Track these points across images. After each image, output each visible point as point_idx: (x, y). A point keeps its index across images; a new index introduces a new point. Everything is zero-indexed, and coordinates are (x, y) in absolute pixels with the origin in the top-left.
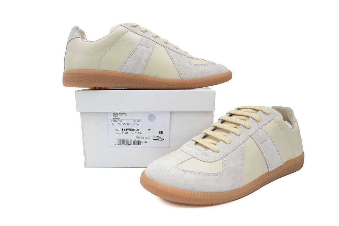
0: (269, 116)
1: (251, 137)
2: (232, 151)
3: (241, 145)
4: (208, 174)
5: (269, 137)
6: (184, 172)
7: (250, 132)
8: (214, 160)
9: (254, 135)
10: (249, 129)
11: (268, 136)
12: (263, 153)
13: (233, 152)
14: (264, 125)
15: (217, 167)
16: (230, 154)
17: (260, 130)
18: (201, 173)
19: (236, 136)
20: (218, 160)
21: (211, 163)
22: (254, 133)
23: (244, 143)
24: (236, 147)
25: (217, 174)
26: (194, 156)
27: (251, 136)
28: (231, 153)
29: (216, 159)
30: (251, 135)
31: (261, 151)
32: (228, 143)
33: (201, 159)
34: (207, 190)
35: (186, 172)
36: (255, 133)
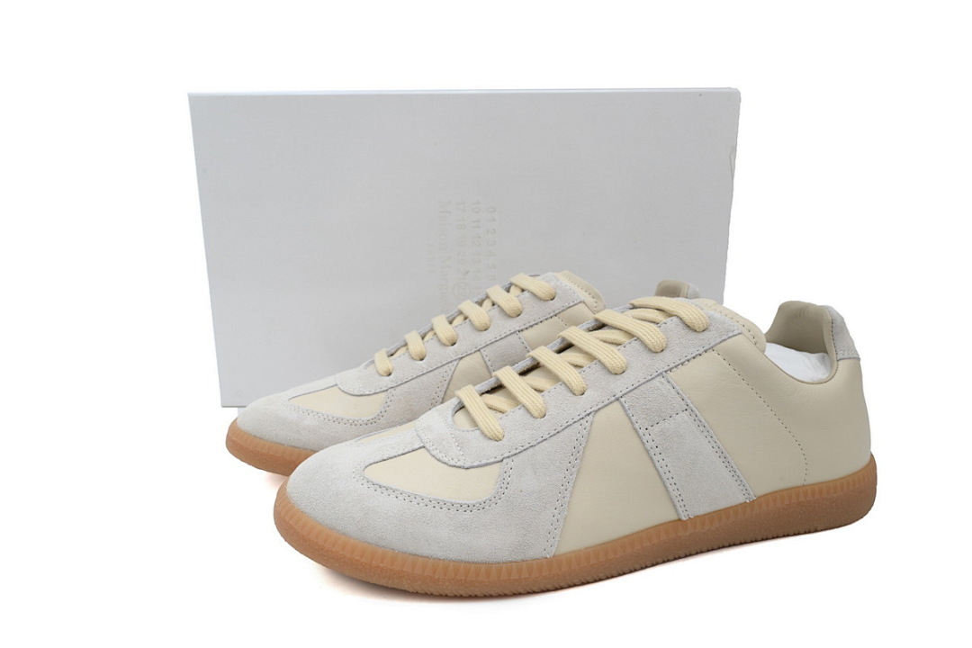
0: (702, 336)
1: (621, 403)
2: (541, 439)
3: (576, 425)
4: (441, 504)
5: (685, 407)
6: (373, 488)
7: (619, 385)
8: (475, 464)
9: (629, 394)
10: (618, 377)
11: (682, 402)
12: (654, 457)
13: (544, 443)
14: (676, 366)
15: (479, 486)
16: (531, 449)
17: (656, 382)
18: (419, 496)
19: (570, 394)
20: (487, 465)
21: (462, 471)
22: (631, 391)
23: (588, 418)
24: (560, 429)
25: (469, 507)
26: (427, 446)
27: (618, 399)
28: (536, 448)
29: (484, 462)
30: (620, 394)
31: (647, 451)
32: (536, 414)
33: (439, 456)
34: (426, 549)
35: (379, 490)
36: (636, 391)
